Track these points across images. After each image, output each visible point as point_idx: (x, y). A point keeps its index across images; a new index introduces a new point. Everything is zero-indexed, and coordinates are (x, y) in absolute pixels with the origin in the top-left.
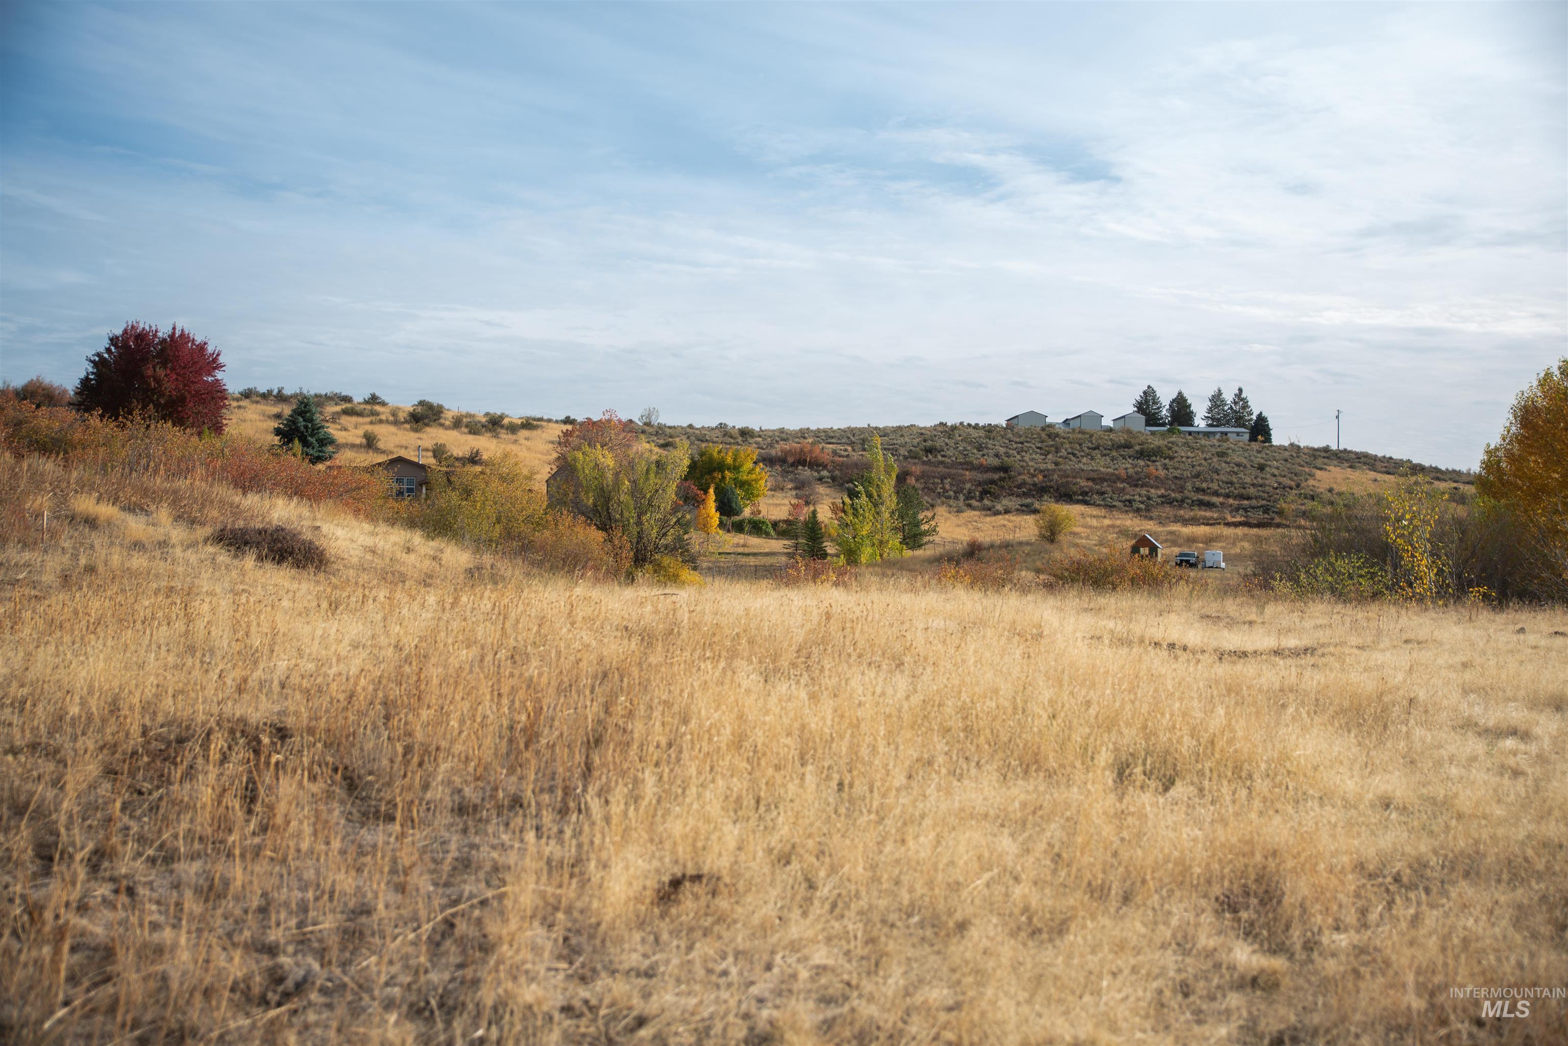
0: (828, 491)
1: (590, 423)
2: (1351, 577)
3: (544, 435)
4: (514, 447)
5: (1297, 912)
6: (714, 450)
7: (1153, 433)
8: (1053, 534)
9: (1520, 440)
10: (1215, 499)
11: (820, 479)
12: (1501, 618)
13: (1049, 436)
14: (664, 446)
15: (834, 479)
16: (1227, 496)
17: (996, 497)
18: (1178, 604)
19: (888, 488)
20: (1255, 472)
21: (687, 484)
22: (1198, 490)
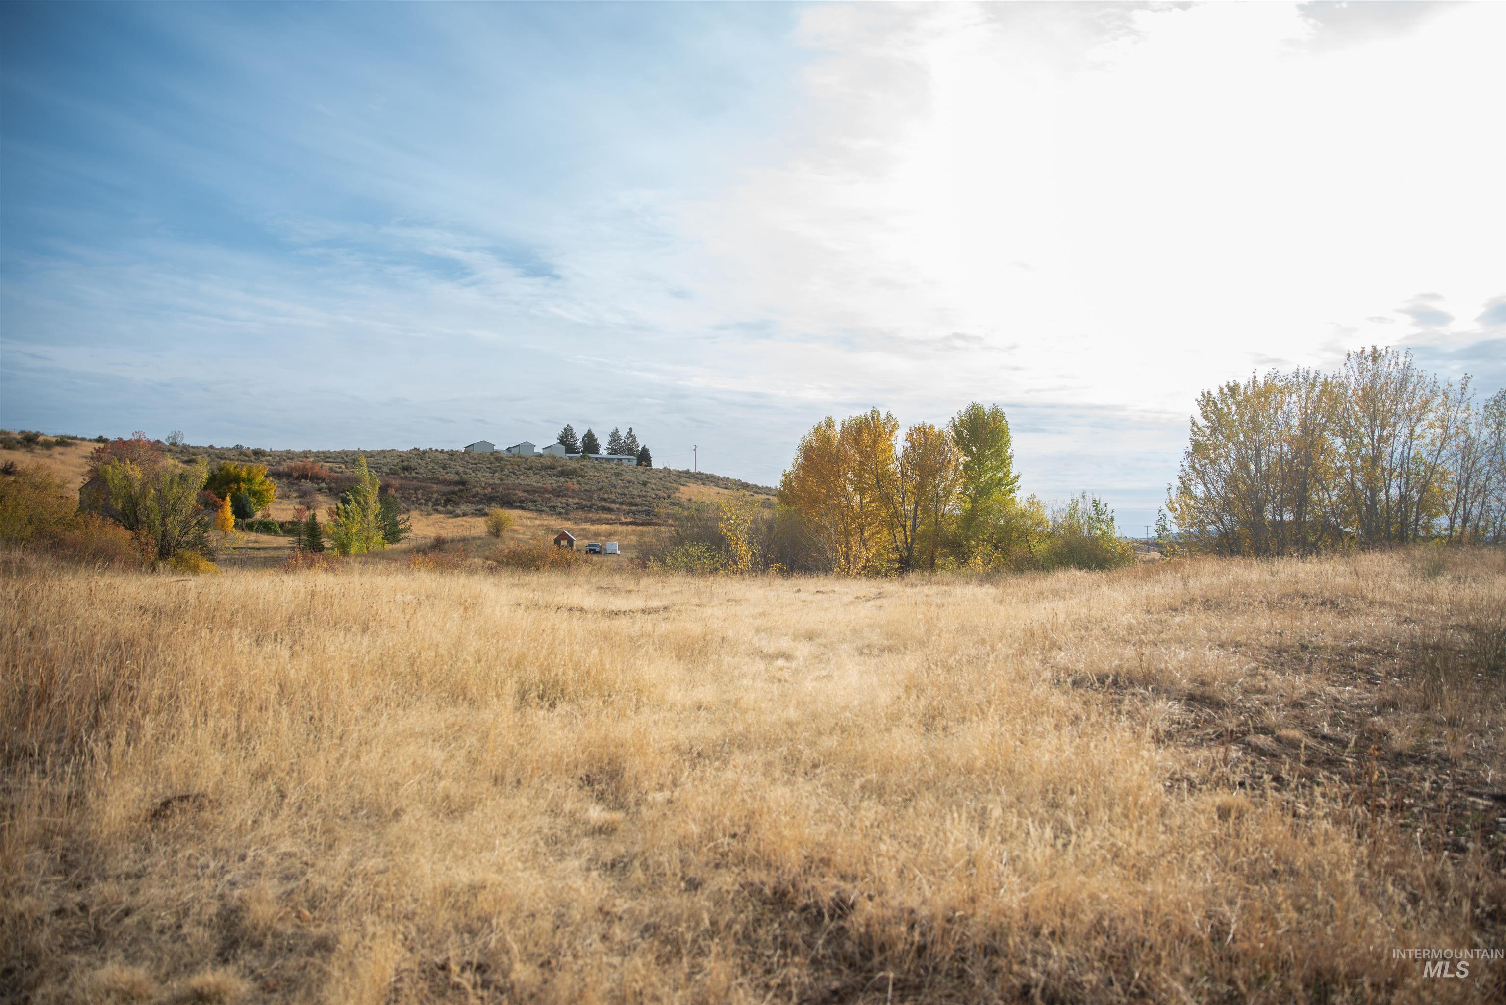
0: (326, 499)
1: (121, 442)
2: (699, 558)
3: (78, 451)
4: (48, 461)
5: (633, 782)
6: (231, 466)
7: (571, 458)
8: (498, 531)
9: (803, 467)
10: (613, 506)
11: (320, 490)
12: (788, 583)
13: (496, 459)
14: (188, 462)
15: (330, 489)
16: (621, 503)
17: (456, 504)
18: (581, 579)
19: (373, 496)
20: (641, 487)
21: (207, 493)
22: (602, 499)
